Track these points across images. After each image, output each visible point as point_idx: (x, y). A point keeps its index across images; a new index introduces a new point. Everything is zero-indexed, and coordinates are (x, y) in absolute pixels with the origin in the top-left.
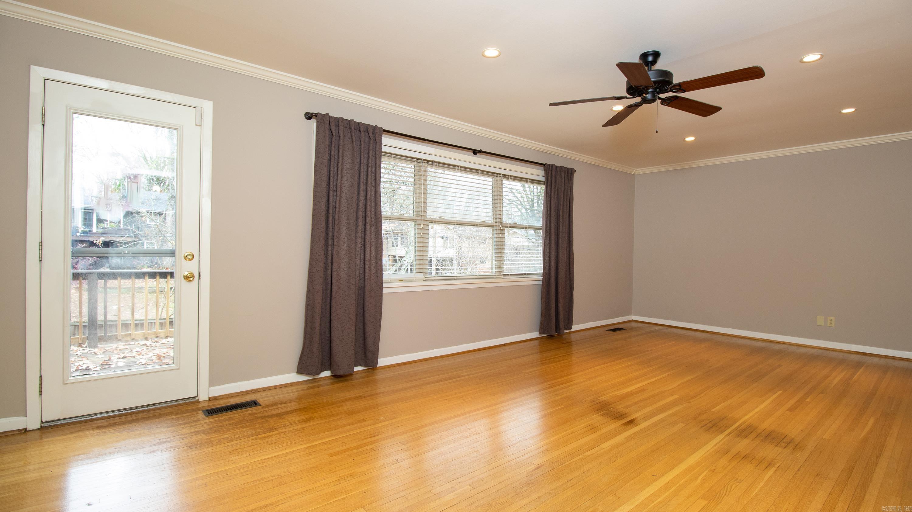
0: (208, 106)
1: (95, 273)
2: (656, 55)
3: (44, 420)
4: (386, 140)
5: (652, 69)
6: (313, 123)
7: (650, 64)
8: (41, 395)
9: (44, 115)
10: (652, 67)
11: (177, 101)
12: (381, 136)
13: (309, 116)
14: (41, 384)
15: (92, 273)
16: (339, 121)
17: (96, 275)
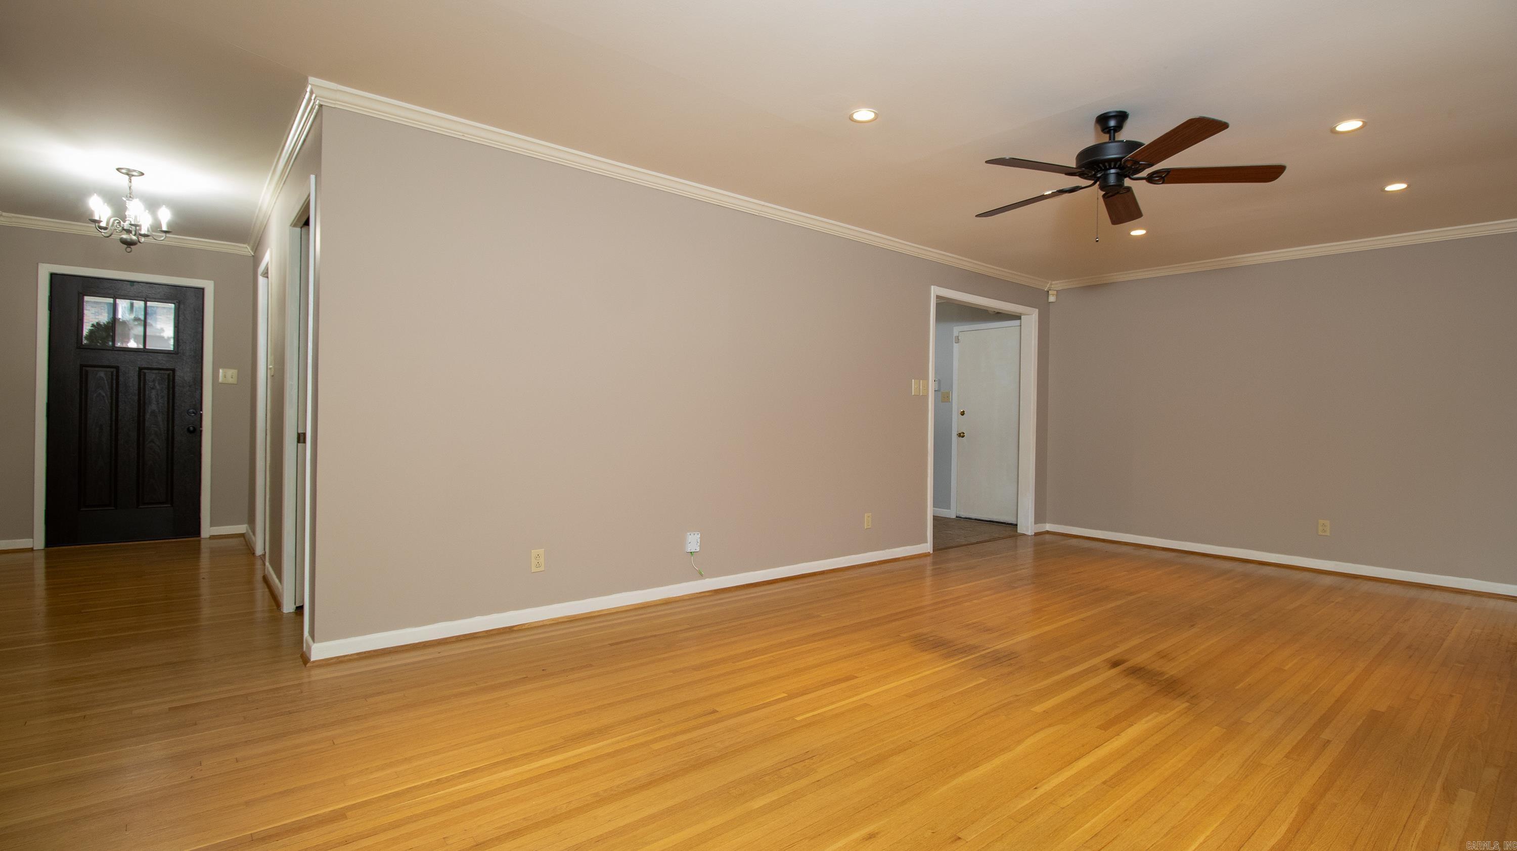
2: (1122, 117)
5: (1116, 139)
7: (1112, 131)
10: (1116, 134)
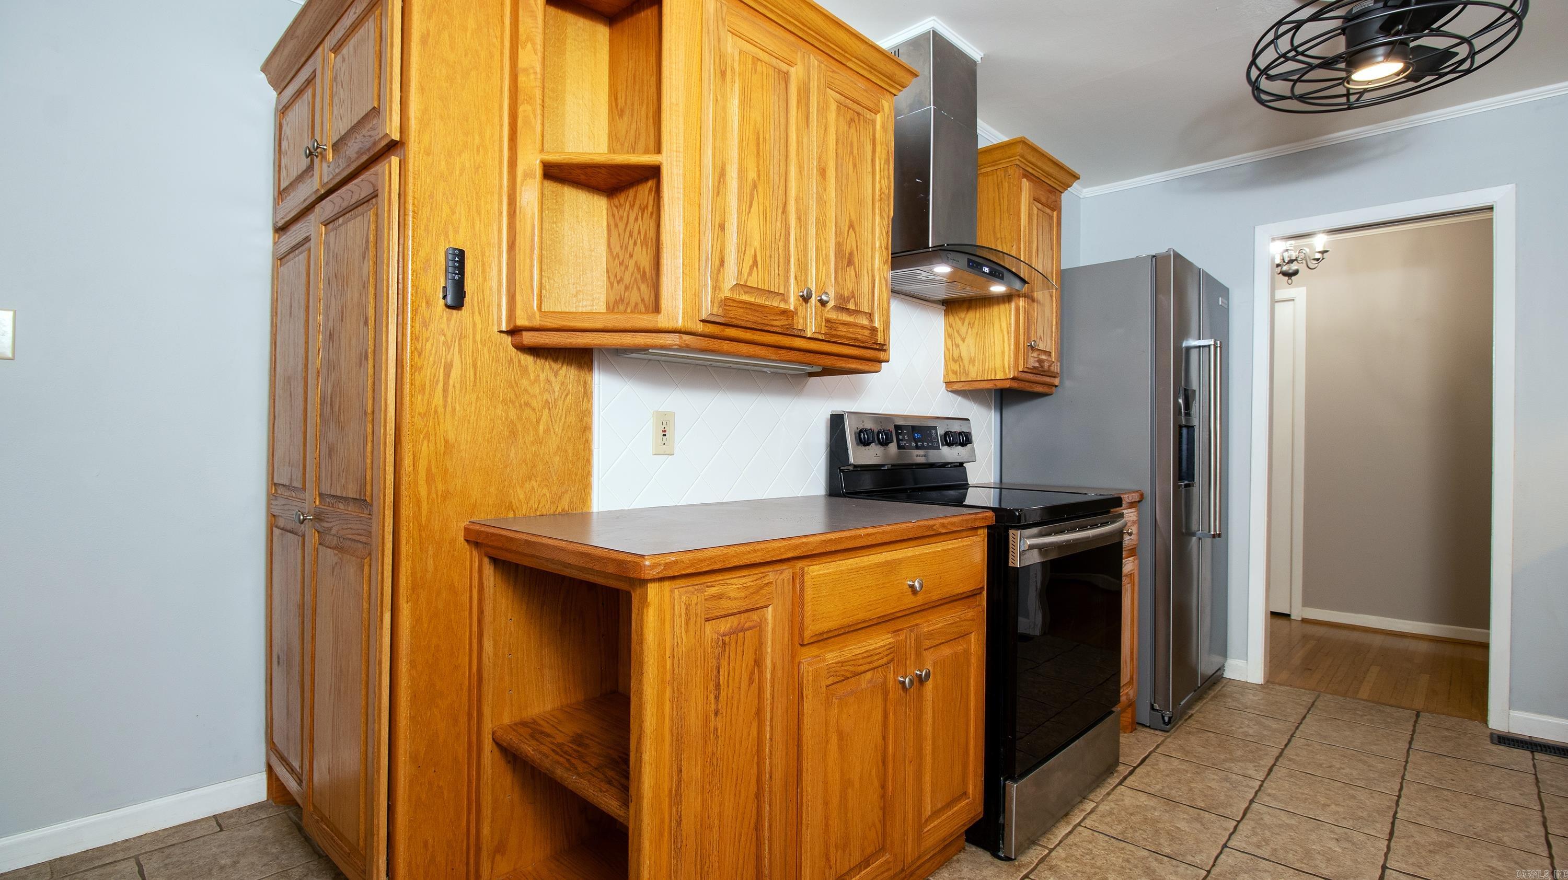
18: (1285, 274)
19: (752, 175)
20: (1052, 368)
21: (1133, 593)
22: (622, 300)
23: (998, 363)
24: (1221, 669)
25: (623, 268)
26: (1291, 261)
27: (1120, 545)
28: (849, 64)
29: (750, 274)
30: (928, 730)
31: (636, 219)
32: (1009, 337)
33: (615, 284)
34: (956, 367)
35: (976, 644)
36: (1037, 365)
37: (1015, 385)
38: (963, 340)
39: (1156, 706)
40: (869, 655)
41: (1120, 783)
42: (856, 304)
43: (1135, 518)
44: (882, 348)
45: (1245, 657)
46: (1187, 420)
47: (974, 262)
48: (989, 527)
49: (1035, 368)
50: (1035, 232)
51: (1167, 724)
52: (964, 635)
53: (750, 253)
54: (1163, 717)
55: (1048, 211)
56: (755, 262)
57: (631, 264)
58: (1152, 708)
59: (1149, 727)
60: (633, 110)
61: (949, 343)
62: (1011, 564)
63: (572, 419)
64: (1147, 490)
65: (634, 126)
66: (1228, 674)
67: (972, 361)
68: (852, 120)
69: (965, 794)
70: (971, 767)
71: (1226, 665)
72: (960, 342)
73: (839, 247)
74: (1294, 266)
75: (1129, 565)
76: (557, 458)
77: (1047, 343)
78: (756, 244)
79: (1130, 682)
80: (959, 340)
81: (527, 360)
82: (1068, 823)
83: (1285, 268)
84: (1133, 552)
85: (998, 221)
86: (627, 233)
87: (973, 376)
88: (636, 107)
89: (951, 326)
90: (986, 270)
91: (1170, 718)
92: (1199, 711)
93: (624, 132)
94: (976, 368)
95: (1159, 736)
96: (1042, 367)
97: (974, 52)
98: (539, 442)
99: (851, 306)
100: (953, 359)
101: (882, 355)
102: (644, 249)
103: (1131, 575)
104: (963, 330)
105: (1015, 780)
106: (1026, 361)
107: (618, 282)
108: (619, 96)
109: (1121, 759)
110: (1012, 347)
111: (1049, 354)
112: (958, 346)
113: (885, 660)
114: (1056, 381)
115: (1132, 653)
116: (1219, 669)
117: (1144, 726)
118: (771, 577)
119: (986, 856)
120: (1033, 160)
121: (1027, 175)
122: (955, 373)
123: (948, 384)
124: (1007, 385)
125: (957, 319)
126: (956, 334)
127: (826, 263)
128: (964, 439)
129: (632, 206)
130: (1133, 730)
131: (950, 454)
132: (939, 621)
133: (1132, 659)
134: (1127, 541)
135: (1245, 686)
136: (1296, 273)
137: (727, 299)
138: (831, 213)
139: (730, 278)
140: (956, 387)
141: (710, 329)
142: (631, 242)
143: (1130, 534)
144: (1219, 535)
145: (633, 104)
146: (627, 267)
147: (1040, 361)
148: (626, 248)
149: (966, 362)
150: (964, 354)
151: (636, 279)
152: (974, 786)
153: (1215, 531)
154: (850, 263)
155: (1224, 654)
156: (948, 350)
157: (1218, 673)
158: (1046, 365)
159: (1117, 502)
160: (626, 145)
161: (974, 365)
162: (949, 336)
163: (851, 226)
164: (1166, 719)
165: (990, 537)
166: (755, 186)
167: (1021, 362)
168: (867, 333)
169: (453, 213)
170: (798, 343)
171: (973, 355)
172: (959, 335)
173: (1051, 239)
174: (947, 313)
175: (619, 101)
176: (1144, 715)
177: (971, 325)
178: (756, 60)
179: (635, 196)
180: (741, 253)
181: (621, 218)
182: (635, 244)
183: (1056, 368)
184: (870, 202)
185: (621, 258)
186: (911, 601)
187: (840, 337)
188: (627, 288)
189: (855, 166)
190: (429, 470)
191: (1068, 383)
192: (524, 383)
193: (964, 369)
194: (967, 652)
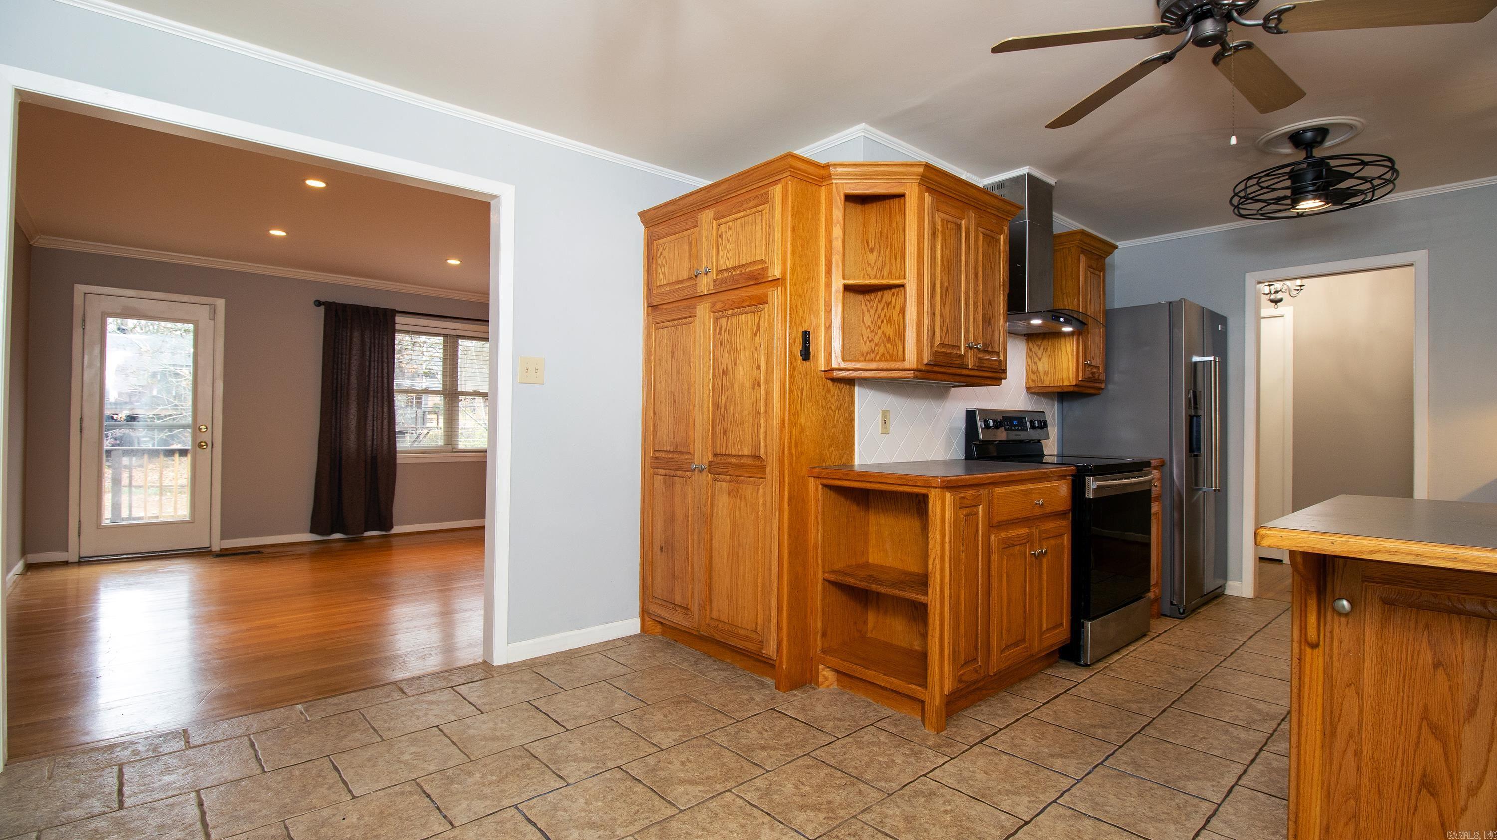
0: (220, 303)
1: (118, 450)
3: (81, 556)
4: (399, 319)
6: (322, 308)
8: (79, 536)
9: (84, 321)
11: (193, 302)
12: (395, 316)
13: (318, 303)
14: (80, 527)
15: (115, 450)
16: (344, 307)
17: (121, 452)
18: (1272, 301)
19: (946, 284)
20: (1100, 377)
21: (1158, 526)
22: (873, 351)
23: (1065, 375)
24: (1222, 587)
25: (873, 334)
26: (1277, 292)
27: (1149, 491)
28: (988, 210)
29: (945, 337)
30: (1045, 583)
31: (883, 309)
32: (1072, 360)
33: (868, 342)
34: (1034, 377)
35: (1066, 540)
36: (1091, 375)
37: (1076, 389)
38: (1040, 359)
39: (1175, 602)
40: (1019, 536)
41: (1151, 640)
42: (992, 348)
43: (1158, 477)
44: (1005, 371)
45: (1240, 579)
46: (1196, 412)
47: (1055, 316)
48: (1072, 476)
49: (1089, 377)
50: (1089, 289)
51: (1182, 614)
52: (1061, 535)
53: (945, 326)
54: (1179, 609)
55: (1097, 272)
56: (947, 330)
57: (880, 332)
58: (1172, 603)
59: (1170, 616)
60: (880, 250)
61: (1030, 361)
62: (1087, 497)
63: (847, 415)
64: (1167, 458)
65: (881, 259)
66: (1228, 592)
67: (1046, 373)
68: (990, 242)
69: (1062, 624)
70: (1065, 611)
71: (1226, 585)
72: (1038, 361)
73: (984, 315)
74: (1279, 296)
75: (1155, 507)
76: (841, 436)
77: (1098, 361)
78: (948, 321)
79: (1156, 584)
80: (1036, 359)
81: (830, 383)
82: (1120, 655)
83: (1273, 297)
84: (1157, 499)
85: (1064, 282)
86: (876, 316)
87: (1047, 383)
88: (882, 250)
89: (1031, 350)
90: (1062, 320)
91: (1184, 610)
92: (1205, 610)
93: (874, 262)
94: (1049, 378)
95: (1177, 621)
96: (1094, 377)
97: (1052, 180)
98: (834, 427)
99: (990, 349)
100: (1033, 372)
101: (1003, 376)
102: (889, 325)
103: (1156, 514)
104: (1040, 353)
105: (1090, 620)
106: (1084, 373)
107: (870, 341)
108: (870, 241)
109: (1151, 630)
110: (1075, 364)
111: (1098, 368)
112: (1036, 363)
113: (1025, 541)
114: (1103, 386)
115: (1157, 565)
116: (1220, 586)
117: (1166, 615)
118: (981, 492)
119: (1073, 665)
120: (1088, 242)
121: (1083, 251)
122: (1034, 381)
123: (1028, 388)
124: (1072, 389)
125: (1035, 346)
126: (1035, 356)
127: (978, 325)
128: (1044, 425)
129: (880, 302)
130: (1158, 617)
131: (1032, 435)
132: (1050, 525)
133: (1157, 569)
134: (1155, 491)
135: (1240, 599)
136: (1281, 300)
137: (936, 351)
138: (980, 297)
139: (937, 341)
140: (1034, 390)
141: (929, 368)
142: (879, 321)
143: (1156, 486)
144: (1219, 490)
145: (880, 247)
146: (876, 334)
147: (1093, 373)
148: (876, 323)
149: (1042, 375)
150: (1041, 368)
151: (883, 341)
152: (1066, 621)
153: (1216, 487)
154: (989, 324)
155: (1225, 576)
156: (1029, 365)
157: (1219, 590)
158: (1097, 375)
159: (1147, 464)
160: (875, 268)
161: (1048, 376)
162: (1029, 356)
163: (990, 303)
164: (1181, 610)
165: (1073, 482)
166: (947, 290)
167: (1081, 374)
168: (997, 363)
169: (804, 313)
170: (964, 372)
171: (1047, 369)
172: (1037, 356)
173: (1099, 291)
174: (1027, 341)
175: (870, 244)
176: (1167, 608)
177: (1045, 350)
178: (948, 222)
179: (882, 297)
180: (942, 326)
181: (872, 307)
182: (882, 322)
183: (1103, 377)
184: (998, 287)
185: (872, 329)
186: (1038, 511)
187: (984, 367)
188: (876, 345)
189: (991, 268)
190: (796, 441)
191: (1110, 386)
192: (829, 396)
193: (1041, 378)
194: (1063, 543)
